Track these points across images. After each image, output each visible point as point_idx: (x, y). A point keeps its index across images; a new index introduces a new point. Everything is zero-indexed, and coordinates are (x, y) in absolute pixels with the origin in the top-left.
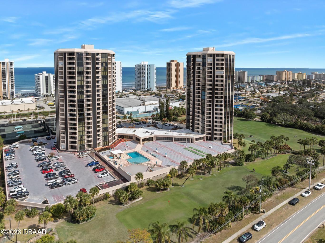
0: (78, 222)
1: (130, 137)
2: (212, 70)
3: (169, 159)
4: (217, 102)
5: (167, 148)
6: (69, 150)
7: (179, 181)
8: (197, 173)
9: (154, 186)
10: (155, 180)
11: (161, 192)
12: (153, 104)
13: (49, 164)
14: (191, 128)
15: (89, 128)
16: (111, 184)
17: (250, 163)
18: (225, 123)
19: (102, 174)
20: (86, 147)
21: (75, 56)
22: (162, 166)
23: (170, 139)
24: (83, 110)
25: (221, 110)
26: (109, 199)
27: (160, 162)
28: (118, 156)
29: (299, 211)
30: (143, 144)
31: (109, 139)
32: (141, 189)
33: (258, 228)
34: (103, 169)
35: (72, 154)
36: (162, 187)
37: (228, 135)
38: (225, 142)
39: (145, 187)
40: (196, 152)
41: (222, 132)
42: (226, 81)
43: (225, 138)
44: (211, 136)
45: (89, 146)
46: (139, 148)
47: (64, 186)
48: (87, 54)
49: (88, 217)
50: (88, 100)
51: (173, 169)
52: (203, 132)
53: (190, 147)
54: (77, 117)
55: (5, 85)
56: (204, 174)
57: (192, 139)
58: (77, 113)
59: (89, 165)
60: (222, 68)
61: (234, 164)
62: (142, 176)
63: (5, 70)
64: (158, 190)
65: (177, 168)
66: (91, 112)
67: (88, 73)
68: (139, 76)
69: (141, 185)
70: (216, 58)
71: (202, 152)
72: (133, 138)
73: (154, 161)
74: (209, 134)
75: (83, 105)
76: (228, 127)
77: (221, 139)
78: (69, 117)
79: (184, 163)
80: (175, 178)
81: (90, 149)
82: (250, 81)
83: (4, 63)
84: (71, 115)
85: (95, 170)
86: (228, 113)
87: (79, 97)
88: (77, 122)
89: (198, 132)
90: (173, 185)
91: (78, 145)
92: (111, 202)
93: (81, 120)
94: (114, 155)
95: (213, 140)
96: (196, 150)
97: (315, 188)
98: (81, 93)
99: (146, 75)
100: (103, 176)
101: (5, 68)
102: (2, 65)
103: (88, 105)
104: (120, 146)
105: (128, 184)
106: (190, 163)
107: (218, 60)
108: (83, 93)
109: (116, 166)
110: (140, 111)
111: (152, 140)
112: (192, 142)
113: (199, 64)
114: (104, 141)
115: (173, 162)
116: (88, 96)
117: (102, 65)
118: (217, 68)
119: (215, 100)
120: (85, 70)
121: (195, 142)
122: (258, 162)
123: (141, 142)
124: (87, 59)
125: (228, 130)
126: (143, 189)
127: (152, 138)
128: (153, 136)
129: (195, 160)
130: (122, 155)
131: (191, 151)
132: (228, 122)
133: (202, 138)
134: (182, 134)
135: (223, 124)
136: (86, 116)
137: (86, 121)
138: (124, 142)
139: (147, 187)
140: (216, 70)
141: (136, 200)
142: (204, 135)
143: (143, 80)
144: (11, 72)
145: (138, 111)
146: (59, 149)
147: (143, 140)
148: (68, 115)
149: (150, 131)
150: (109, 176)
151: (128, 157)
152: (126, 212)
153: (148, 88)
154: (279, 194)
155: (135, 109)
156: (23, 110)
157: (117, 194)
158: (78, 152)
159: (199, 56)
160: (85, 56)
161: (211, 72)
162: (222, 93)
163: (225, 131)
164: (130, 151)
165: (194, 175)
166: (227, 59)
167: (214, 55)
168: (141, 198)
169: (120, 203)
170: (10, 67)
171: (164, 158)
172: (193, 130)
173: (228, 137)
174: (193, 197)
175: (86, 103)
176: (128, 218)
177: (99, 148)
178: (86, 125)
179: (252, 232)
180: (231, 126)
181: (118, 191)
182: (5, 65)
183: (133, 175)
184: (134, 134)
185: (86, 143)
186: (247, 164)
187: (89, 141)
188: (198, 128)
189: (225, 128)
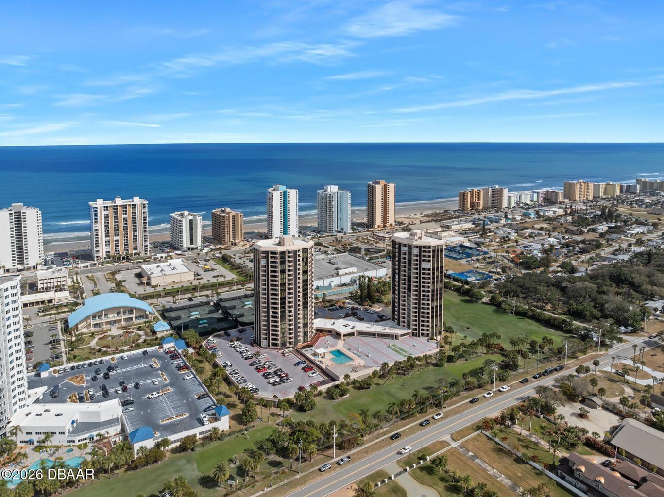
0: (305, 411)
1: (330, 332)
2: (418, 262)
3: (371, 359)
4: (423, 295)
5: (369, 345)
6: (271, 347)
7: (381, 381)
8: (399, 374)
9: (359, 385)
10: (360, 380)
11: (364, 390)
12: (350, 273)
13: (260, 363)
14: (396, 321)
15: (290, 325)
16: (322, 383)
17: (452, 364)
18: (432, 317)
19: (312, 374)
20: (287, 344)
21: (278, 256)
22: (365, 367)
23: (372, 335)
24: (284, 308)
25: (429, 304)
26: (323, 395)
27: (363, 363)
28: (323, 355)
29: (475, 408)
30: (344, 340)
31: (309, 335)
32: (348, 387)
33: (437, 418)
34: (311, 369)
35: (274, 352)
36: (366, 386)
37: (436, 331)
38: (432, 339)
39: (351, 386)
40: (399, 351)
41: (430, 328)
42: (433, 274)
43: (432, 334)
44: (417, 332)
45: (290, 343)
46: (340, 345)
47: (283, 384)
48: (289, 252)
49: (312, 407)
50: (290, 298)
51: (375, 371)
52: (409, 327)
53: (394, 345)
54: (279, 315)
55: (136, 236)
56: (404, 374)
57: (396, 336)
58: (279, 311)
59: (297, 364)
60: (429, 261)
61: (435, 365)
62: (349, 377)
63: (136, 215)
64: (363, 388)
65: (378, 369)
66: (292, 309)
67: (289, 271)
68: (324, 209)
69: (348, 384)
70: (422, 249)
71: (405, 351)
72: (333, 332)
73: (358, 361)
74: (416, 329)
75: (285, 302)
76: (436, 322)
77: (428, 335)
78: (271, 314)
79: (386, 364)
80: (377, 378)
81: (291, 346)
82: (513, 204)
83: (135, 205)
84: (273, 312)
85: (305, 370)
86: (437, 307)
87: (281, 295)
88: (279, 320)
89: (404, 326)
90: (375, 384)
91: (279, 342)
92: (325, 397)
93: (283, 317)
94: (318, 354)
95: (419, 336)
96: (399, 348)
97: (499, 391)
98: (283, 290)
99: (335, 209)
100: (313, 375)
101: (135, 213)
102: (132, 208)
103: (290, 302)
104: (321, 342)
105: (337, 383)
106: (391, 364)
107: (424, 251)
108: (285, 290)
109: (323, 366)
110: (333, 285)
111: (354, 335)
112: (396, 338)
113: (405, 254)
114: (304, 338)
115: (375, 362)
116: (289, 293)
117: (303, 260)
118: (424, 260)
119: (422, 293)
120: (287, 268)
121: (400, 338)
122: (460, 362)
123: (342, 338)
124: (289, 257)
125: (436, 325)
126: (350, 387)
127: (354, 333)
128: (354, 330)
129: (396, 362)
130: (326, 354)
131: (394, 350)
132: (436, 316)
133: (408, 334)
134: (385, 329)
135: (430, 320)
136: (287, 314)
137: (287, 318)
138: (324, 338)
139: (353, 385)
140: (422, 263)
141: (345, 396)
142: (410, 331)
143: (331, 217)
144: (144, 218)
145: (330, 284)
146: (260, 346)
147: (345, 336)
148: (270, 312)
149: (351, 324)
150: (319, 375)
151: (331, 356)
152: (339, 405)
153: (339, 230)
154: (465, 395)
155: (326, 282)
156: (179, 281)
157: (329, 391)
158: (280, 349)
159: (405, 245)
160: (287, 255)
161: (417, 264)
162: (429, 287)
163: (432, 327)
164: (332, 349)
165: (395, 376)
166: (434, 251)
167: (420, 247)
168: (348, 395)
169: (332, 398)
170: (143, 211)
171: (367, 357)
172: (399, 324)
173: (436, 333)
174: (392, 395)
175: (287, 300)
176: (341, 408)
177: (300, 345)
178: (287, 322)
179: (432, 420)
180: (440, 321)
181: (329, 388)
182: (135, 207)
183: (341, 375)
184: (334, 329)
185: (288, 340)
186: (448, 365)
187: (290, 338)
188: (404, 322)
189: (432, 323)
